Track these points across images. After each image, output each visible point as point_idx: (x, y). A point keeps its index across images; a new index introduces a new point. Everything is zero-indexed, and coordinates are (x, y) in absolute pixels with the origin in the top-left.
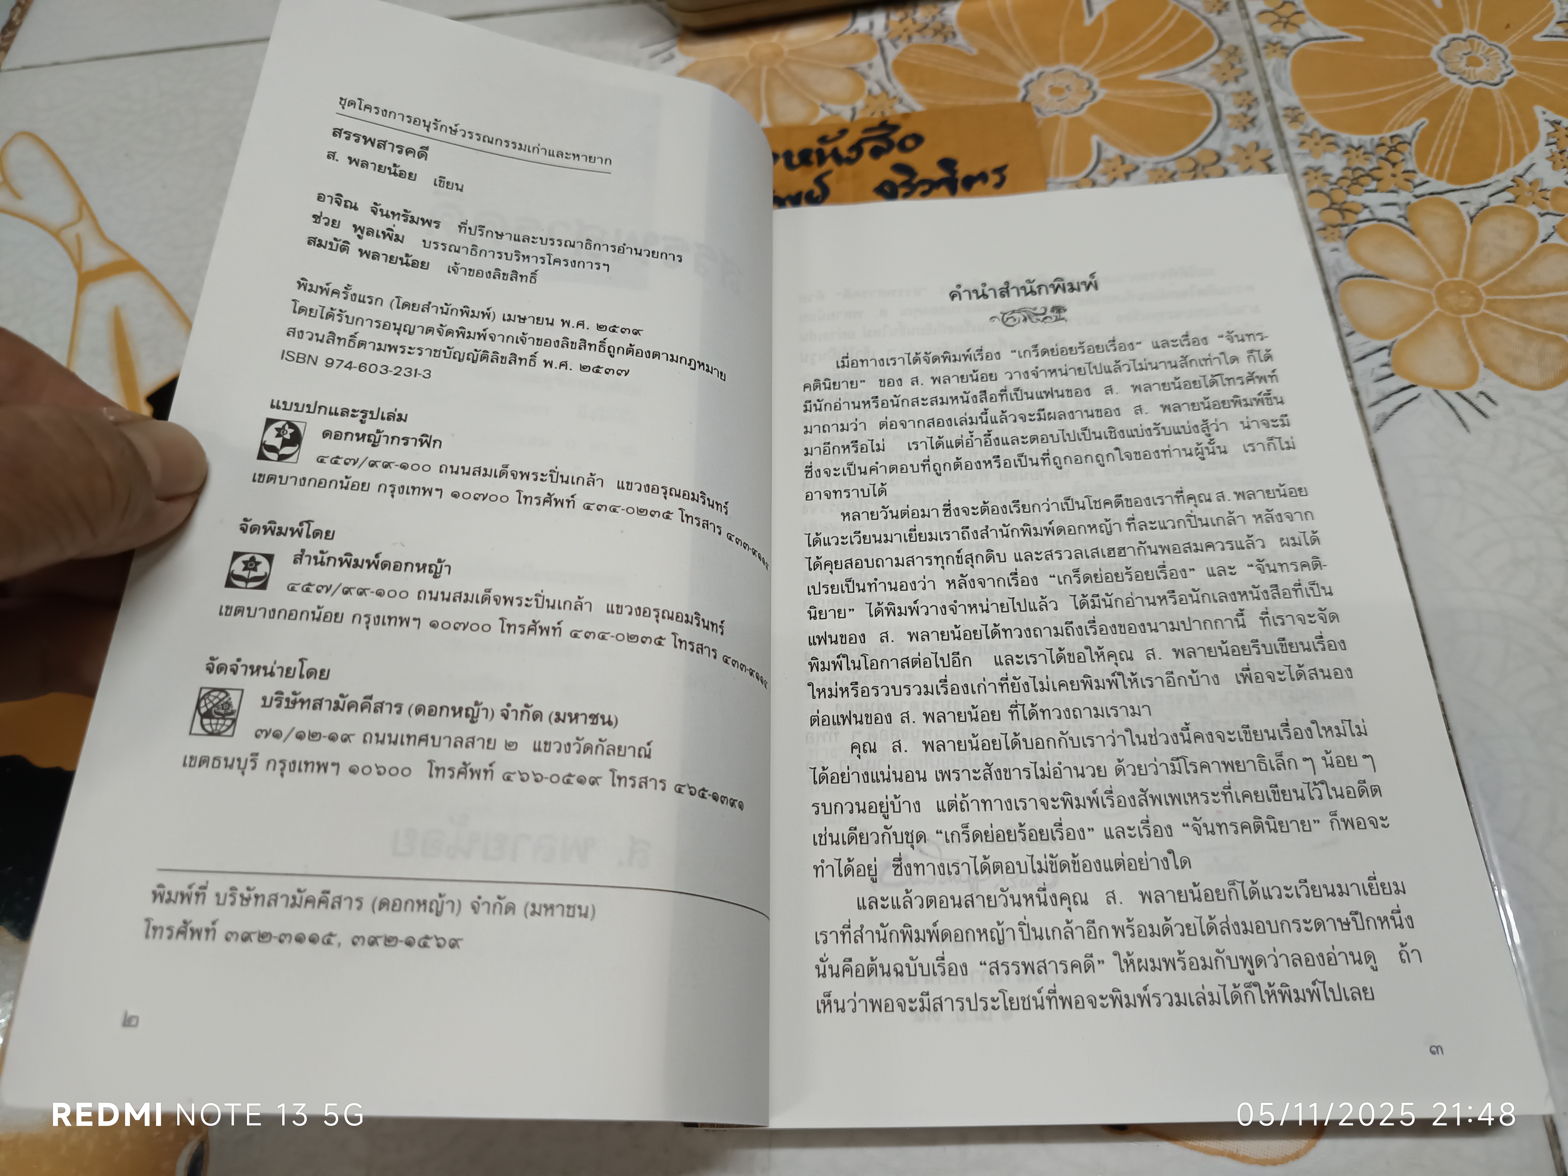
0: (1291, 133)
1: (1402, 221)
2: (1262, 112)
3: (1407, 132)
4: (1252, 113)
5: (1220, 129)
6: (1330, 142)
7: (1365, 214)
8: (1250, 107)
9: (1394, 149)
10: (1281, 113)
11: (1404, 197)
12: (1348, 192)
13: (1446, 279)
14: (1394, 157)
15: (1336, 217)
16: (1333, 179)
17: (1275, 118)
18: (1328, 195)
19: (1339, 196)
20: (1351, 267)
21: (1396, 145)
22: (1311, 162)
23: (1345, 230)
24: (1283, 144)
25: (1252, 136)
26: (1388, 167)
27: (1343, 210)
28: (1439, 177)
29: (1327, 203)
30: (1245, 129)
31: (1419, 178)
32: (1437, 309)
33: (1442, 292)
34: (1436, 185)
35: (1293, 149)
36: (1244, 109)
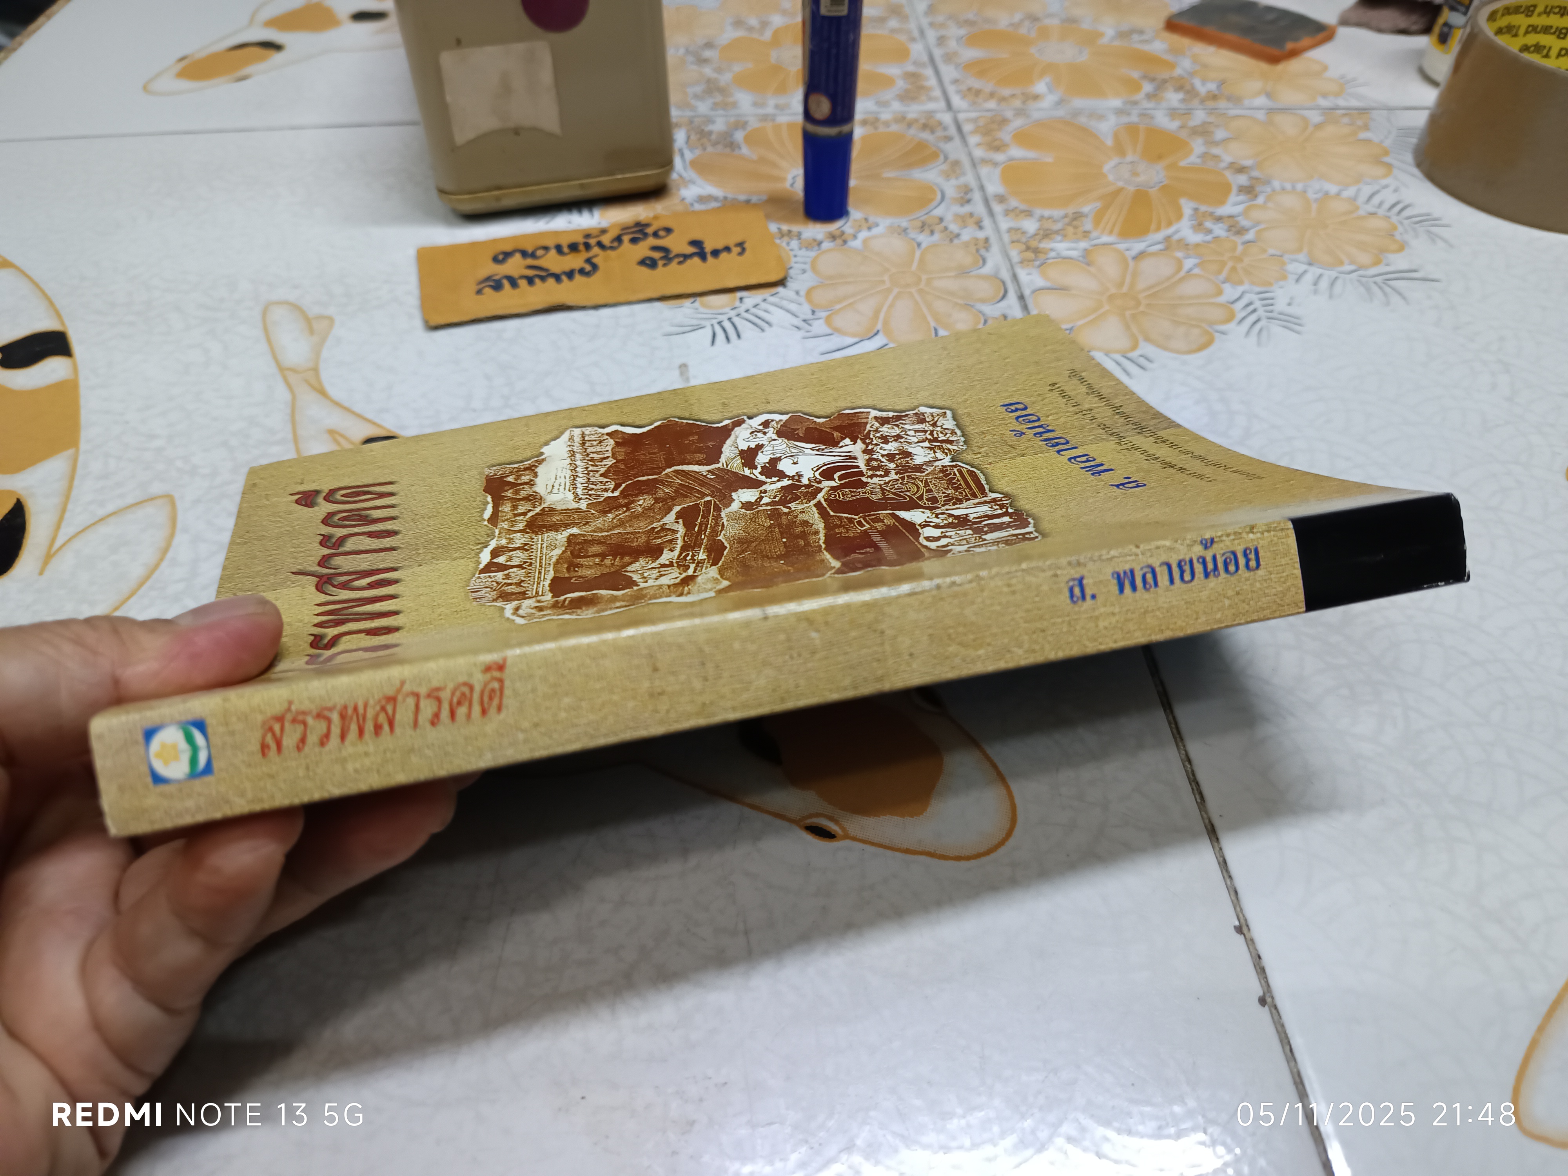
0: (998, 208)
1: (1081, 259)
2: (977, 196)
3: (1086, 209)
4: (968, 196)
5: (943, 206)
6: (1028, 214)
7: (1053, 254)
8: (966, 193)
9: (1075, 219)
10: (990, 198)
11: (1083, 245)
12: (1040, 241)
13: (1113, 290)
14: (1075, 223)
15: (1030, 255)
16: (1029, 235)
17: (986, 202)
18: (1025, 244)
19: (1034, 244)
20: (1040, 282)
21: (1078, 216)
22: (1012, 224)
23: (1037, 263)
24: (991, 213)
25: (967, 209)
26: (1070, 230)
27: (1036, 251)
28: (1111, 232)
29: (1024, 247)
30: (962, 205)
31: (1094, 234)
32: (1106, 307)
33: (1111, 298)
34: (1105, 239)
35: (1000, 218)
36: (962, 194)
